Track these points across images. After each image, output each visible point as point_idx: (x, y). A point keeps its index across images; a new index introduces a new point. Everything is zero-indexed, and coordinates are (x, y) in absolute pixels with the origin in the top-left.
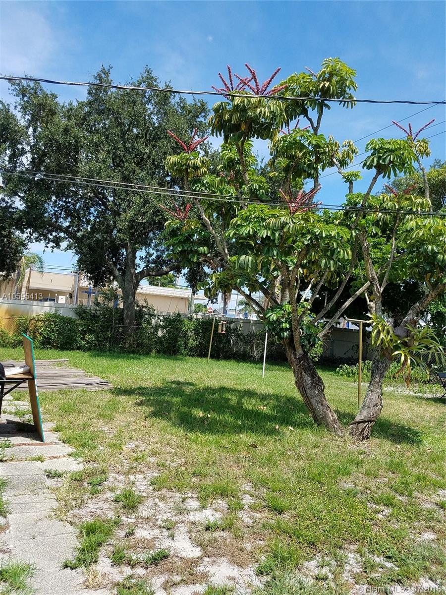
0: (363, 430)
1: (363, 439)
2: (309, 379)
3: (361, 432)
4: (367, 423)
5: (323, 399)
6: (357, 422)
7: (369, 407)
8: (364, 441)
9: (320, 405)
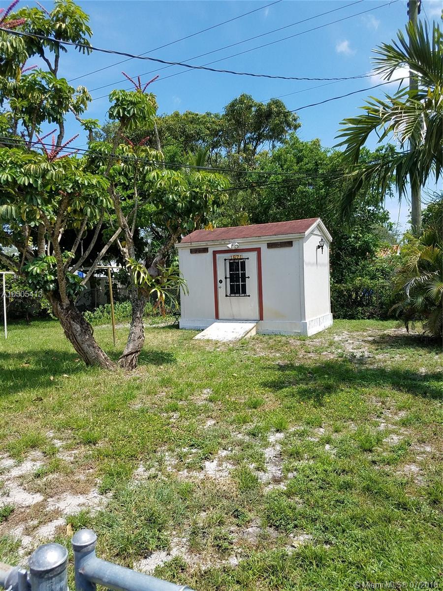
0: (132, 360)
1: (132, 368)
2: (78, 326)
3: (130, 363)
4: (134, 355)
5: (94, 342)
6: (126, 355)
7: (134, 340)
8: (134, 370)
9: (91, 348)
